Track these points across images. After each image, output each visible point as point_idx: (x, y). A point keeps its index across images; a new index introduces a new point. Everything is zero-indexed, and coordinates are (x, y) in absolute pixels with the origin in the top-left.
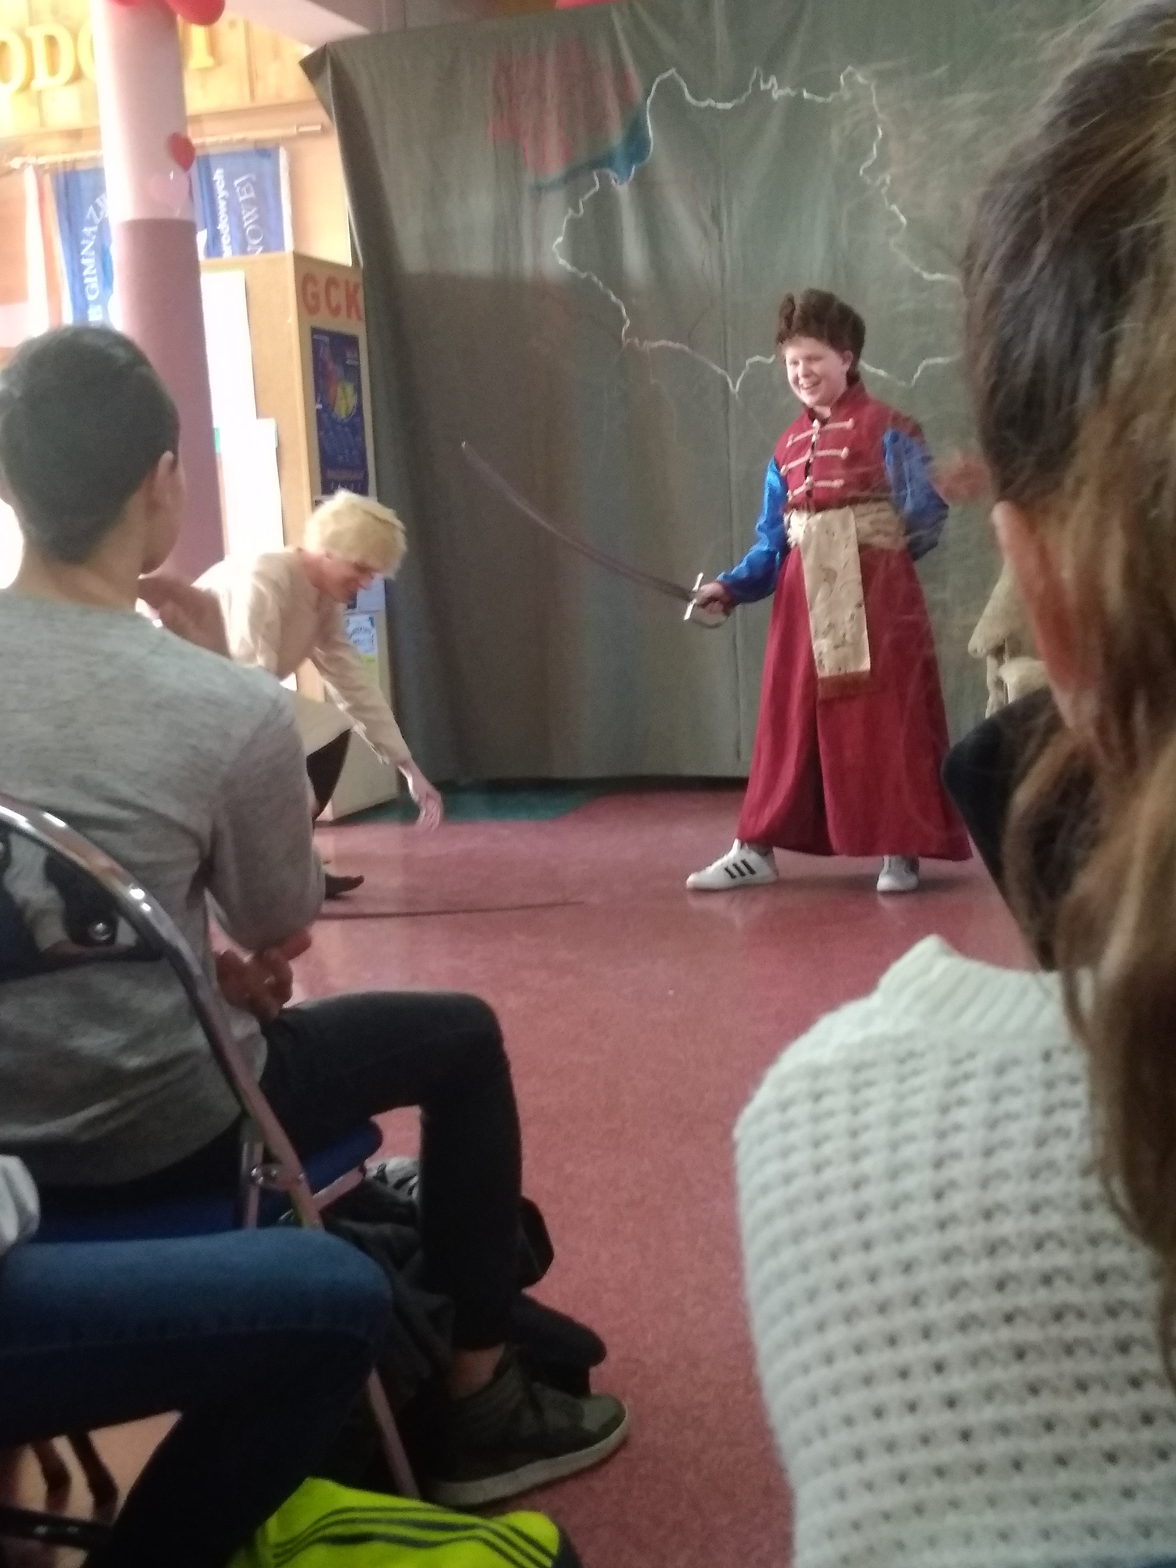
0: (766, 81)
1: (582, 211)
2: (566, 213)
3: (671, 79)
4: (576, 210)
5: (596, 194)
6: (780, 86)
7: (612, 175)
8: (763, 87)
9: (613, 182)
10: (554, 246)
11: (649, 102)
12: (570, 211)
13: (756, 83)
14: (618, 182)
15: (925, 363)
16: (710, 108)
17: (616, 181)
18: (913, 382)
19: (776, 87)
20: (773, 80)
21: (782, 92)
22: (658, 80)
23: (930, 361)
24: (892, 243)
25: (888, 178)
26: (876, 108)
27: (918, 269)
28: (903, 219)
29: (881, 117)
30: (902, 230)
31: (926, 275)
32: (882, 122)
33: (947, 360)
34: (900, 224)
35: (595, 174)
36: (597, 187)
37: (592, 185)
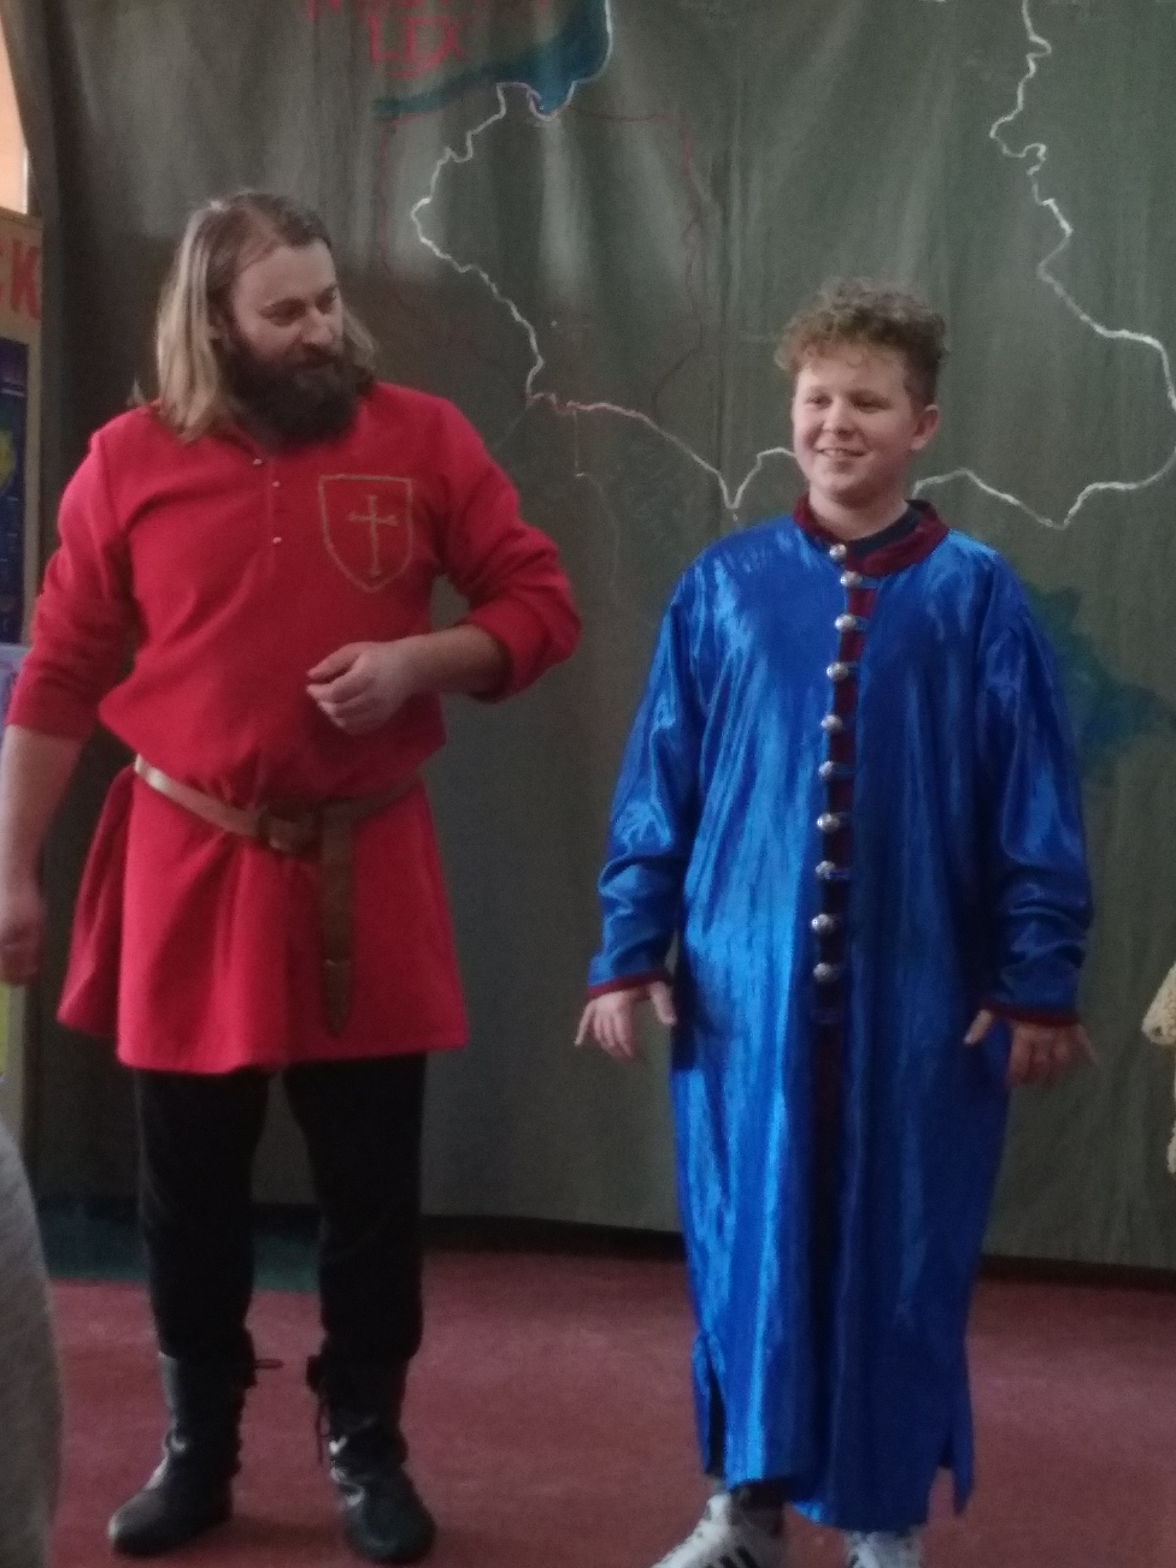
1: (471, 154)
2: (440, 155)
4: (461, 150)
5: (499, 125)
10: (413, 212)
12: (449, 153)
14: (542, 108)
15: (1089, 488)
18: (1066, 522)
23: (1102, 486)
24: (1042, 264)
25: (1043, 149)
26: (1028, 23)
27: (1085, 318)
28: (1065, 226)
29: (1035, 38)
30: (1062, 246)
31: (1100, 329)
32: (1036, 48)
33: (1132, 486)
34: (1060, 232)
35: (499, 91)
36: (502, 112)
37: (493, 109)
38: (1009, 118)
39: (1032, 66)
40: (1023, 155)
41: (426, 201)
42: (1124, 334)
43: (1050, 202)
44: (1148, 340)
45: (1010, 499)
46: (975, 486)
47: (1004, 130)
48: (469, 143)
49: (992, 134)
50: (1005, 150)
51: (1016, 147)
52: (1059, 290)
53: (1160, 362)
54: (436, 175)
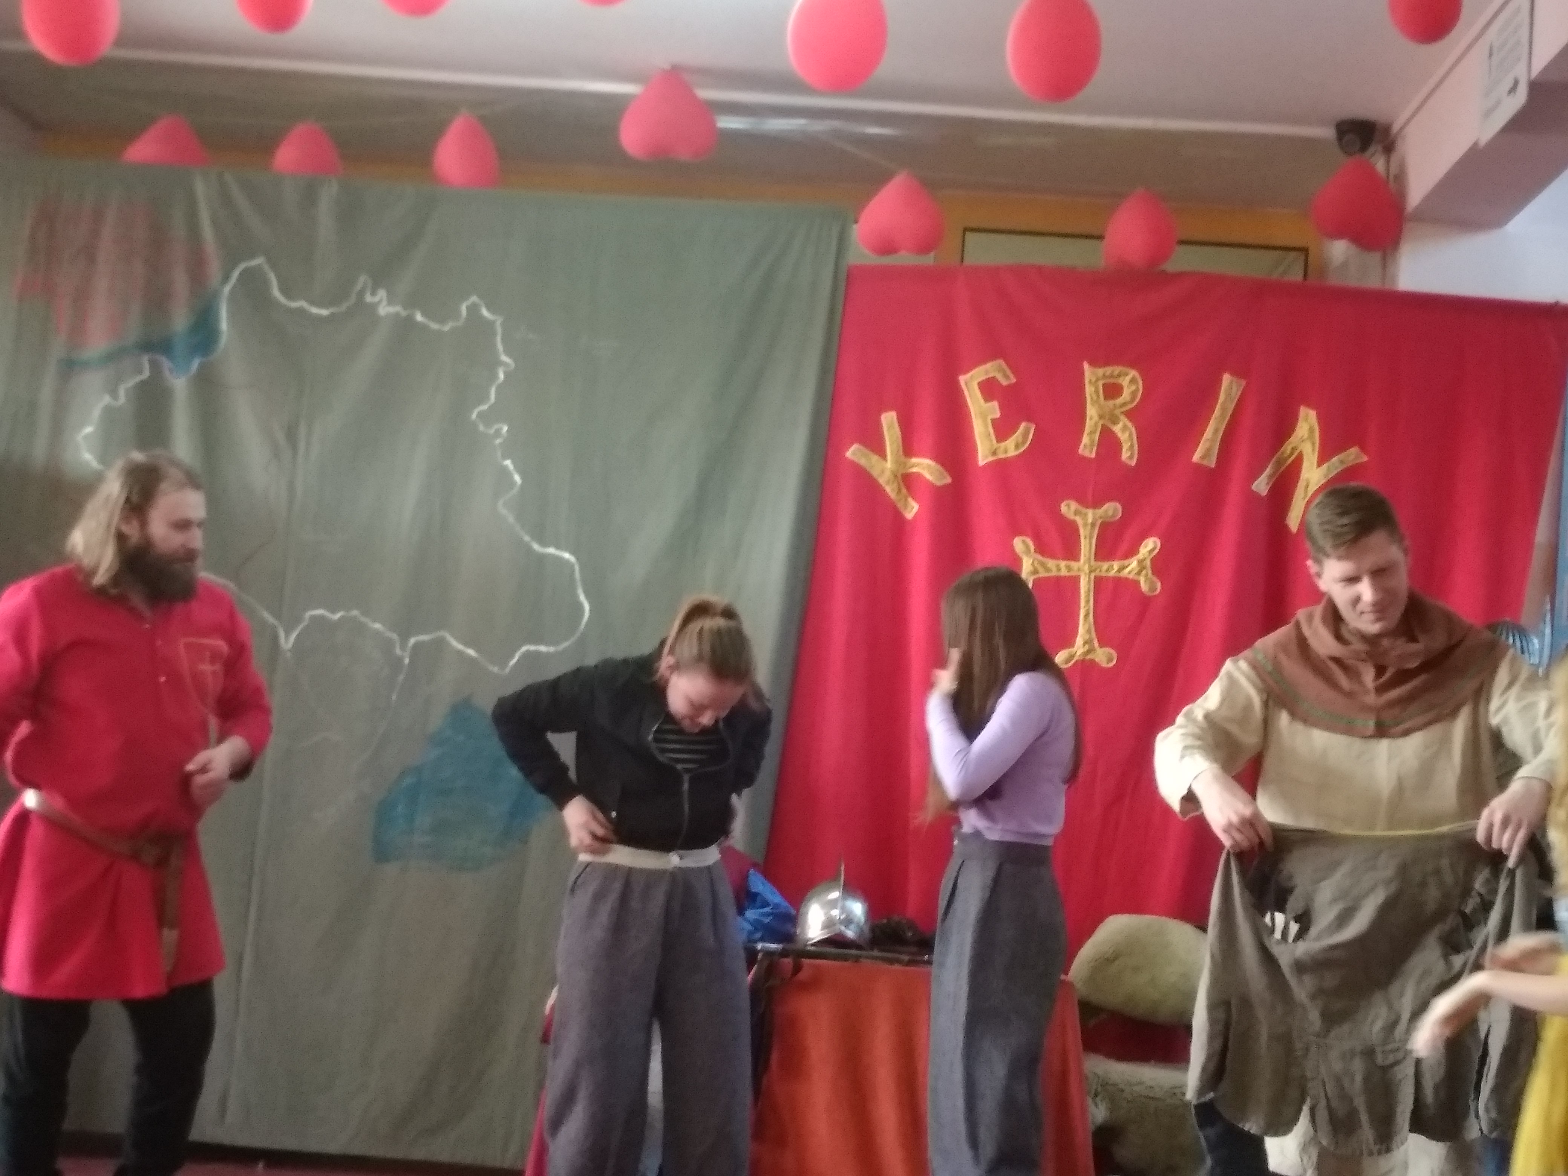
0: (373, 293)
1: (122, 400)
2: (101, 400)
3: (259, 268)
4: (115, 397)
5: (143, 383)
6: (390, 302)
7: (166, 363)
8: (369, 298)
9: (167, 373)
10: (81, 436)
11: (227, 289)
12: (107, 399)
13: (361, 294)
14: (173, 374)
15: (524, 649)
16: (301, 311)
17: (171, 370)
18: (507, 670)
19: (384, 303)
20: (382, 294)
21: (392, 310)
22: (242, 266)
23: (532, 648)
24: (500, 503)
25: (505, 429)
26: (500, 347)
27: (527, 538)
28: (517, 478)
29: (504, 358)
30: (515, 491)
31: (536, 547)
32: (506, 364)
33: (552, 649)
34: (513, 483)
35: (145, 360)
36: (146, 374)
37: (140, 372)
38: (484, 407)
39: (502, 376)
40: (492, 431)
41: (89, 430)
42: (551, 550)
43: (508, 463)
44: (567, 555)
45: (471, 652)
46: (448, 644)
47: (480, 415)
48: (122, 392)
49: (474, 416)
50: (481, 428)
51: (488, 425)
52: (511, 519)
53: (573, 571)
54: (96, 413)
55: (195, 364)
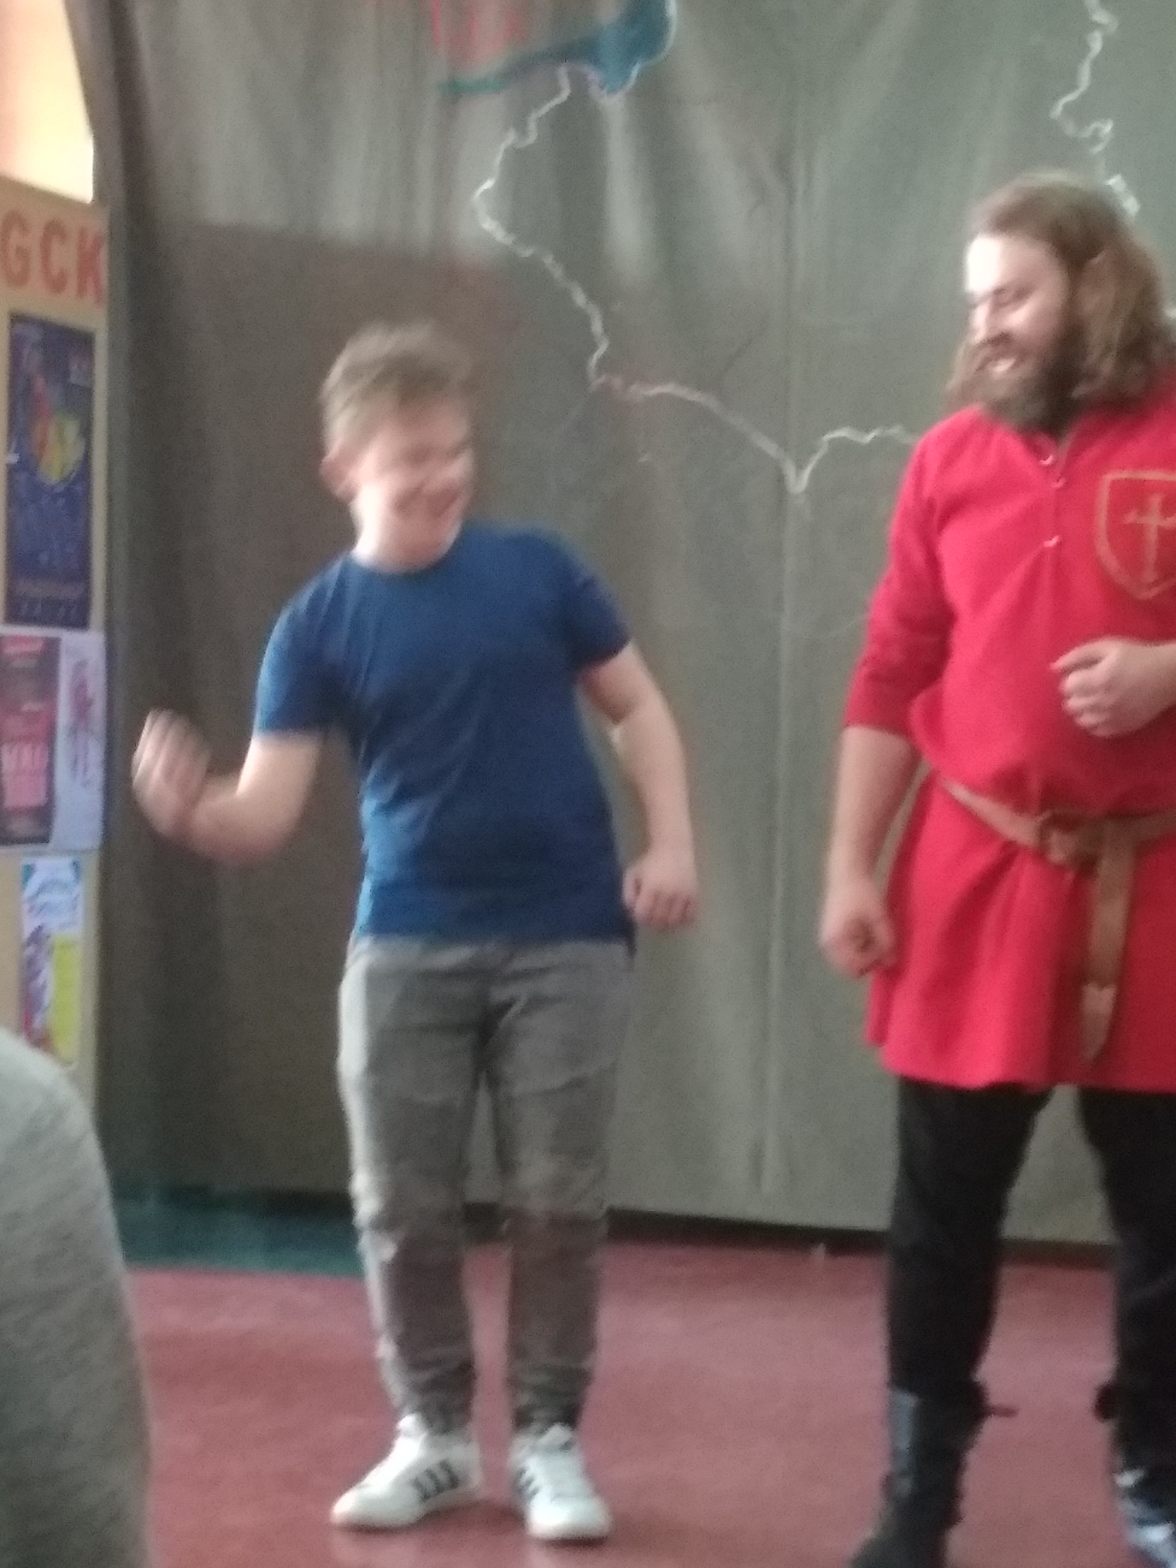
1: (533, 135)
2: (503, 138)
4: (524, 132)
5: (562, 107)
7: (592, 75)
9: (595, 91)
10: (477, 195)
12: (511, 137)
14: (607, 92)
17: (601, 88)
25: (1107, 128)
28: (1132, 203)
29: (1101, 16)
32: (1102, 26)
35: (563, 72)
36: (565, 94)
37: (557, 91)
38: (1073, 96)
39: (1096, 44)
40: (1088, 132)
41: (488, 184)
43: (1116, 180)
47: (1068, 108)
48: (533, 125)
49: (1057, 112)
50: (1070, 129)
51: (1079, 124)
54: (499, 158)
55: (635, 72)
